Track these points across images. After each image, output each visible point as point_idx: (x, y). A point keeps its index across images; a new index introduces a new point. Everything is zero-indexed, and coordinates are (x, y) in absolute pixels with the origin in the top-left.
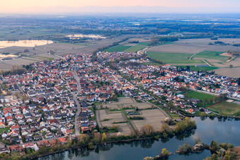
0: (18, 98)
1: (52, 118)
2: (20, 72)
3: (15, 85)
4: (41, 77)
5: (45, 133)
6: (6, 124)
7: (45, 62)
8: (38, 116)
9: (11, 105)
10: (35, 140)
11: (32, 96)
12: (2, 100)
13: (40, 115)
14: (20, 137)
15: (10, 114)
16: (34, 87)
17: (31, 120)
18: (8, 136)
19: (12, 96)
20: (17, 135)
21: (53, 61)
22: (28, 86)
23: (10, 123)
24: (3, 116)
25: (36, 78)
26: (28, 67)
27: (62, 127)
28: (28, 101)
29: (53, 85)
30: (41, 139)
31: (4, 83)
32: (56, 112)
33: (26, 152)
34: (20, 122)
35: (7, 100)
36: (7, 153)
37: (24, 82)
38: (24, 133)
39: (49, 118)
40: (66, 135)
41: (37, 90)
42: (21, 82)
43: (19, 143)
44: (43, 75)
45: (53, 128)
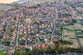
0: (31, 19)
1: (42, 32)
2: (35, 7)
3: (32, 13)
4: (43, 10)
5: (37, 40)
6: (23, 33)
7: (46, 3)
8: (36, 30)
9: (28, 23)
10: (32, 44)
11: (37, 19)
12: (25, 20)
13: (38, 30)
14: (26, 41)
15: (26, 28)
16: (39, 15)
17: (33, 32)
18: (22, 40)
19: (29, 18)
20: (25, 39)
21: (49, 3)
22: (36, 14)
23: (25, 33)
24: (23, 28)
25: (40, 10)
26: (39, 5)
27: (46, 37)
28: (34, 22)
29: (46, 14)
30: (35, 44)
31: (28, 12)
32: (45, 28)
33: (26, 51)
34: (29, 32)
35: (27, 20)
36: (18, 49)
37: (35, 12)
38: (29, 39)
39: (41, 32)
40: (46, 43)
41: (39, 16)
42: (34, 12)
43: (25, 44)
44: (43, 9)
45: (41, 38)
